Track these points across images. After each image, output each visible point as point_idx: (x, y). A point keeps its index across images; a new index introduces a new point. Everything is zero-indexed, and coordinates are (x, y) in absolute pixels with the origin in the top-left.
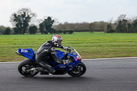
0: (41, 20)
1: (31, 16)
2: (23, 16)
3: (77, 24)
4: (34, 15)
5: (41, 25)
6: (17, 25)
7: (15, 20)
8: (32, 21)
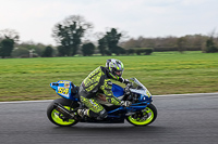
0: (101, 33)
1: (84, 27)
2: (73, 27)
3: (158, 39)
4: (89, 26)
5: (101, 42)
6: (63, 42)
7: (59, 34)
8: (86, 35)
